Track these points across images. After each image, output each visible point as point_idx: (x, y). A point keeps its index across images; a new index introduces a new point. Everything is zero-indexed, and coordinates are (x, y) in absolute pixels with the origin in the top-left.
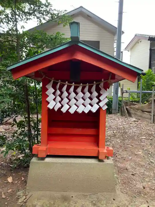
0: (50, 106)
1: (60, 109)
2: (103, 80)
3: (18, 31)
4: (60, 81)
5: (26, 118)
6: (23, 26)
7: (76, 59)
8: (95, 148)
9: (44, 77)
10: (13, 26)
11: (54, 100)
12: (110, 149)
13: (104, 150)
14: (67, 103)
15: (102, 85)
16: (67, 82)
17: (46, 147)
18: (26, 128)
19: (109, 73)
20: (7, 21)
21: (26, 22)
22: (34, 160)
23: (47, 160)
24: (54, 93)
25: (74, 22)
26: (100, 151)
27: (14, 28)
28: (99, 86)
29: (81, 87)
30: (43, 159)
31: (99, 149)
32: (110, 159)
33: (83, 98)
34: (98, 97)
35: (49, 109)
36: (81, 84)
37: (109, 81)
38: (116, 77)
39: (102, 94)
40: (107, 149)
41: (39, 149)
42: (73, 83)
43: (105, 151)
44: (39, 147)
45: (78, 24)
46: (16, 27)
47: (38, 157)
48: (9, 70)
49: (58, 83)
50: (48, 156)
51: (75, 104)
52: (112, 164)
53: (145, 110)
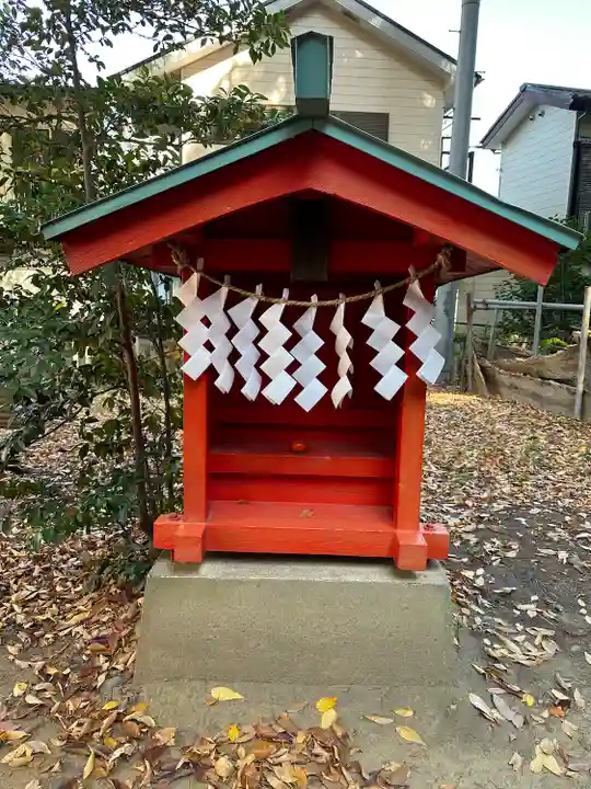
8: (383, 528)
10: (59, 55)
12: (437, 532)
13: (414, 538)
17: (204, 524)
20: (35, 38)
21: (109, 43)
22: (160, 569)
23: (210, 570)
25: (311, 36)
26: (401, 542)
30: (192, 566)
31: (399, 532)
32: (436, 567)
40: (424, 531)
41: (178, 532)
44: (177, 525)
46: (74, 60)
47: (174, 561)
50: (212, 556)
52: (445, 586)
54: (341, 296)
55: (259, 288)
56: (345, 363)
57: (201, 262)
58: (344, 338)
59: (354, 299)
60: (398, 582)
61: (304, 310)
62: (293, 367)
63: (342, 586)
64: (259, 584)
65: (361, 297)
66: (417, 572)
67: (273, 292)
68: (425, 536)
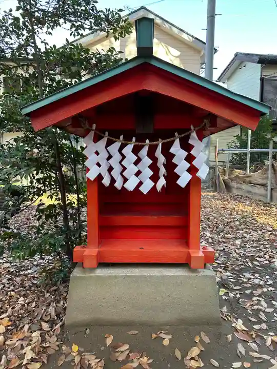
8: (183, 249)
12: (208, 250)
13: (198, 253)
17: (98, 250)
18: (60, 219)
22: (76, 272)
23: (100, 272)
25: (143, 19)
26: (192, 255)
31: (190, 251)
32: (209, 268)
40: (203, 250)
41: (85, 253)
44: (85, 251)
45: (151, 21)
47: (83, 268)
50: (101, 265)
54: (160, 140)
55: (121, 137)
56: (163, 171)
57: (94, 126)
58: (162, 159)
59: (166, 141)
60: (191, 274)
61: (142, 147)
62: (138, 174)
63: (163, 277)
64: (125, 277)
65: (169, 140)
66: (200, 270)
67: (128, 139)
68: (202, 252)
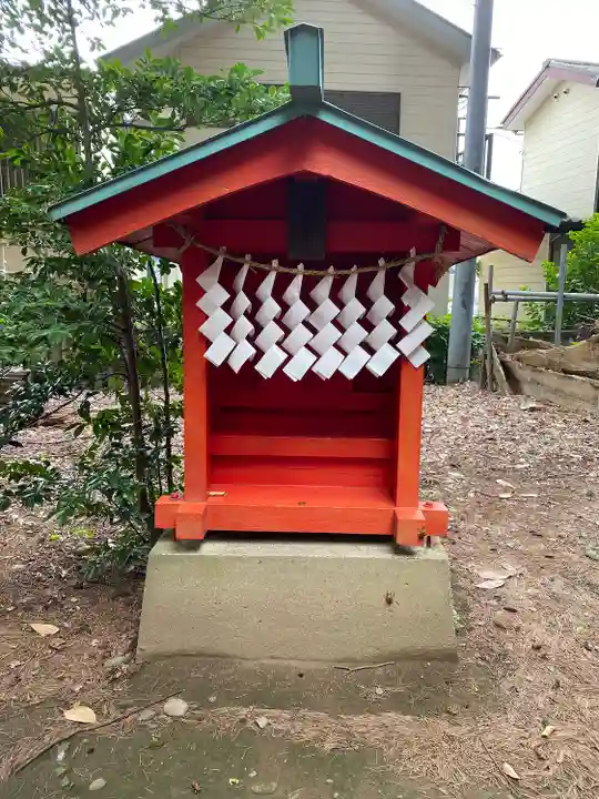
0: (215, 355)
1: (249, 365)
2: (413, 251)
3: (83, 62)
4: (248, 257)
5: (122, 400)
6: (98, 40)
7: (310, 173)
8: (384, 506)
9: (188, 244)
10: (60, 40)
11: (228, 330)
12: (437, 509)
13: (413, 514)
14: (279, 344)
15: (409, 270)
16: (275, 263)
17: (205, 503)
19: (437, 227)
20: (37, 22)
21: (108, 23)
22: (161, 549)
23: (211, 549)
24: (227, 307)
25: (303, 29)
26: (400, 517)
27: (67, 51)
28: (400, 276)
29: (330, 280)
30: (193, 545)
31: (398, 509)
32: (436, 545)
33: (335, 322)
34: (394, 319)
35: (209, 364)
36: (331, 269)
37: (438, 256)
38: (463, 241)
39: (409, 308)
40: (424, 508)
41: (180, 511)
42: (301, 266)
43: (419, 516)
44: (179, 505)
45: (317, 33)
46: (75, 46)
47: (175, 540)
48: (59, 221)
49: (240, 266)
50: (213, 536)
51: (307, 346)
52: (443, 562)
53: (573, 367)
60: (396, 557)
63: (341, 562)
64: (261, 561)
68: (424, 512)
